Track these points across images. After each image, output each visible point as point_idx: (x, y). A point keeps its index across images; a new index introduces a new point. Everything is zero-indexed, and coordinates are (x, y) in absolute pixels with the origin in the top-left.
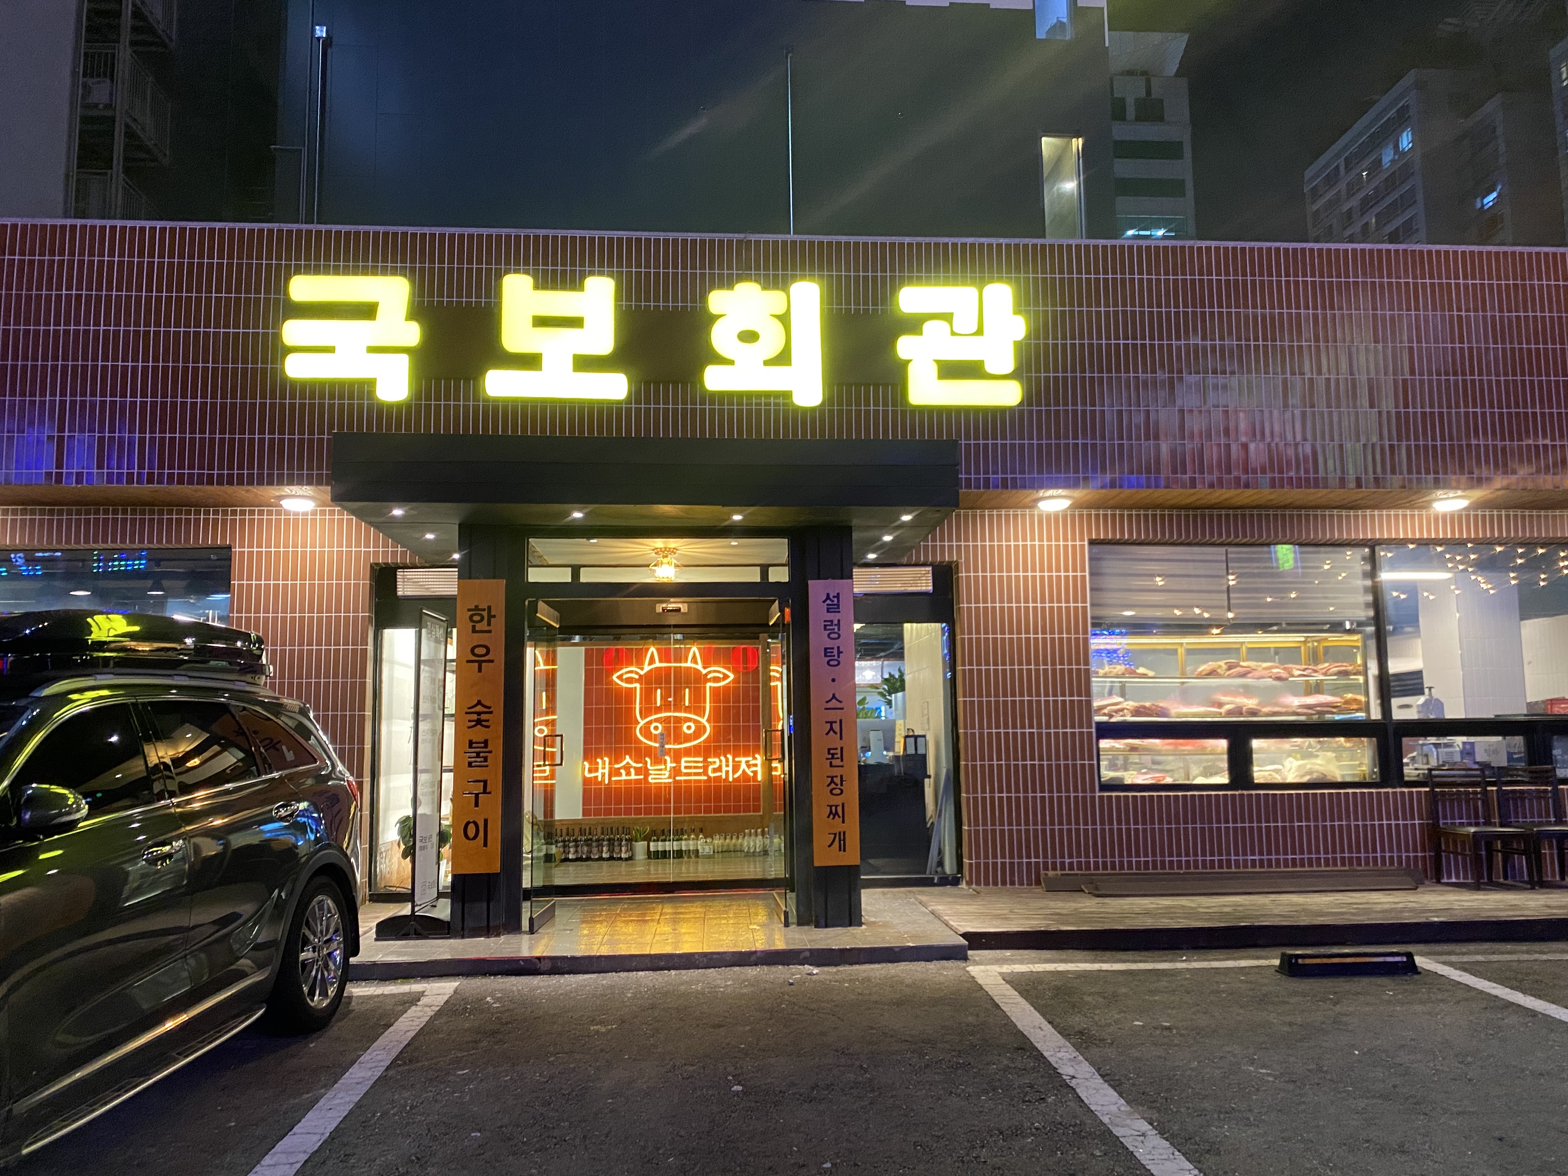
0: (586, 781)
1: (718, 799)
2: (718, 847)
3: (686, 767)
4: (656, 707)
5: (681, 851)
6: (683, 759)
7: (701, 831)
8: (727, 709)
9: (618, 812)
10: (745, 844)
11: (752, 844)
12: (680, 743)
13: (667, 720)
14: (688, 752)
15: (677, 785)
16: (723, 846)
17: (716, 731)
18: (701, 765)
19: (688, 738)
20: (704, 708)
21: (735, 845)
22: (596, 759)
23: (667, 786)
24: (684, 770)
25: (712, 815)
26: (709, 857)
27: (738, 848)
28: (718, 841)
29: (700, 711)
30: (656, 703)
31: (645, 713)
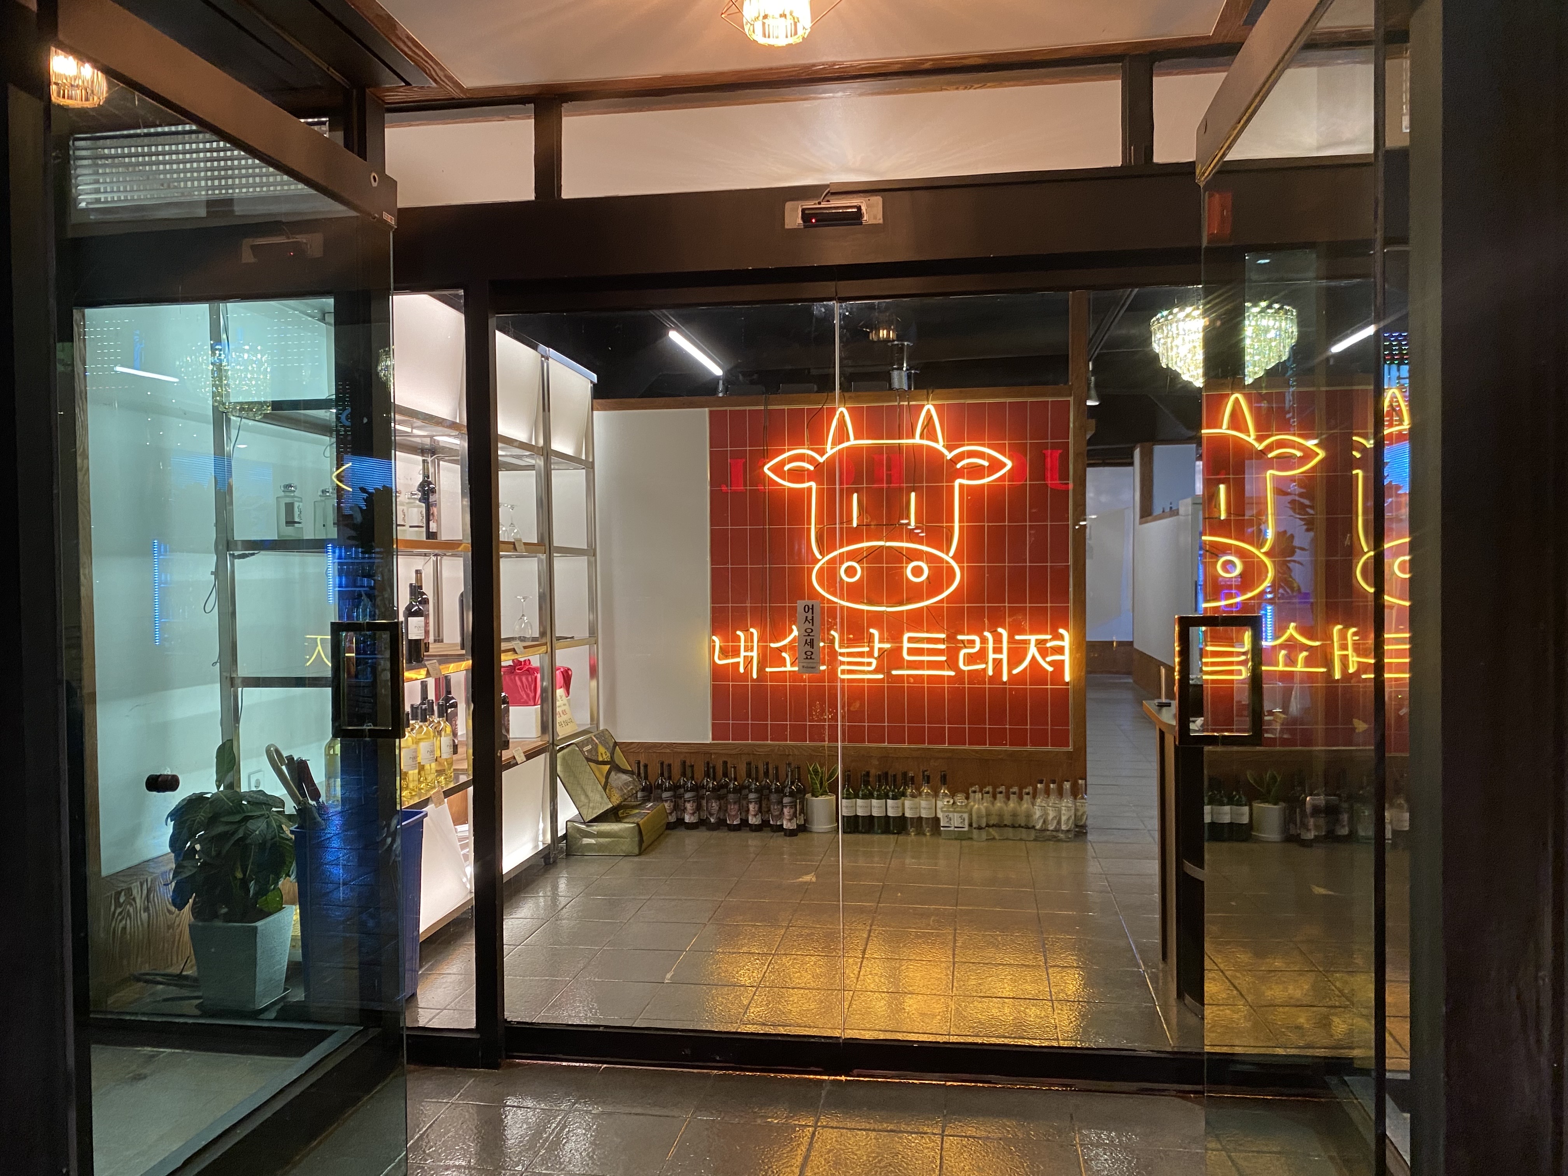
0: (718, 673)
1: (977, 716)
2: (979, 817)
3: (911, 651)
4: (850, 530)
5: (903, 818)
6: (906, 636)
7: (944, 780)
8: (997, 534)
9: (779, 733)
10: (1038, 813)
11: (1051, 814)
12: (901, 603)
13: (874, 555)
14: (916, 621)
15: (896, 687)
16: (988, 815)
17: (974, 578)
18: (942, 646)
19: (916, 592)
20: (951, 530)
21: (1014, 815)
22: (734, 632)
23: (875, 689)
24: (906, 657)
25: (967, 747)
26: (960, 836)
27: (1022, 821)
28: (979, 805)
29: (940, 538)
30: (850, 521)
31: (827, 542)
